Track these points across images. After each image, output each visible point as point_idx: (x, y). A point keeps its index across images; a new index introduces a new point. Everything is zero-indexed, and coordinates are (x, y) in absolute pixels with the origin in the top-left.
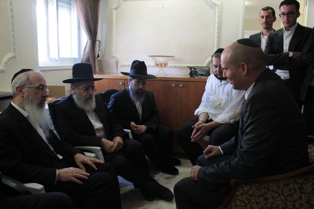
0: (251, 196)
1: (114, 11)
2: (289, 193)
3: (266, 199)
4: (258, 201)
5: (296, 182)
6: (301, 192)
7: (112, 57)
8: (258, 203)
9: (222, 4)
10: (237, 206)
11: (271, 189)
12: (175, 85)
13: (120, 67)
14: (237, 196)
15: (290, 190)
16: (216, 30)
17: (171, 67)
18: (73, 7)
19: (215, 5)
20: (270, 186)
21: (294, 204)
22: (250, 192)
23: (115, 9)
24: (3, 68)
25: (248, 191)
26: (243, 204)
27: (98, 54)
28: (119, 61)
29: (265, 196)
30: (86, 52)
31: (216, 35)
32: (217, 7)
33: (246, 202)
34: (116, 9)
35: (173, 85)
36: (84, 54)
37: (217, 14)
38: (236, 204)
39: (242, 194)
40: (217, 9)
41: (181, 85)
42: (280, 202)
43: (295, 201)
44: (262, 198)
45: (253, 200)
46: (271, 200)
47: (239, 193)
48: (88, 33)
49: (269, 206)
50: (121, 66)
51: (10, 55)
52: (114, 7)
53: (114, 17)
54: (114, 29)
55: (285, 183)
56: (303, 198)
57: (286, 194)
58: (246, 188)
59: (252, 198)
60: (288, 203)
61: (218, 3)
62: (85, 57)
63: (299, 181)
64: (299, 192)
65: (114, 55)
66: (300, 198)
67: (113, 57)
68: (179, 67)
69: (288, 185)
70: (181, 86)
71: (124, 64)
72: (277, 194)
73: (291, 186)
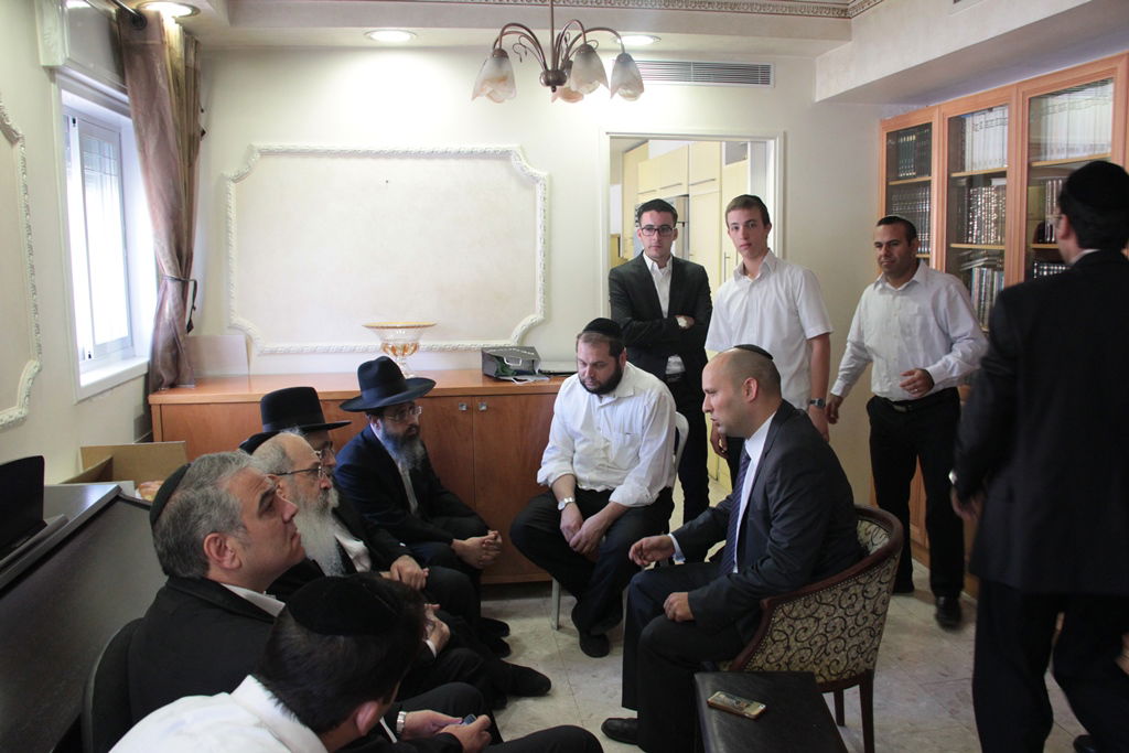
0: (796, 619)
1: (232, 187)
2: (849, 602)
3: (818, 620)
4: (806, 625)
5: (858, 583)
6: (865, 598)
7: (229, 327)
8: (806, 630)
9: (551, 178)
10: (775, 642)
11: (824, 601)
12: (467, 408)
13: (259, 355)
14: (773, 625)
15: (850, 598)
16: (539, 246)
17: (430, 350)
18: (108, 176)
19: (535, 179)
20: (823, 596)
21: (856, 619)
22: (794, 614)
23: (234, 181)
24: (24, 412)
25: (791, 612)
26: (784, 637)
27: (190, 321)
28: (253, 337)
29: (816, 615)
30: (167, 322)
31: (539, 259)
32: (538, 185)
33: (789, 632)
34: (238, 179)
35: (460, 409)
36: (157, 328)
37: (539, 203)
38: (773, 640)
39: (782, 619)
40: (539, 190)
41: (482, 405)
42: (836, 620)
43: (857, 614)
44: (812, 620)
45: (798, 625)
46: (824, 621)
47: (777, 619)
48: (174, 261)
49: (821, 631)
50: (263, 354)
51: (31, 367)
52: (231, 173)
53: (232, 202)
54: (233, 240)
55: (844, 587)
56: (867, 607)
57: (845, 606)
58: (786, 608)
59: (798, 622)
60: (847, 619)
61: (542, 174)
62: (162, 336)
63: (862, 581)
64: (862, 598)
65: (237, 319)
66: (864, 607)
67: (232, 327)
68: (442, 350)
69: (847, 590)
70: (484, 408)
71: (270, 346)
72: (832, 608)
73: (852, 591)
